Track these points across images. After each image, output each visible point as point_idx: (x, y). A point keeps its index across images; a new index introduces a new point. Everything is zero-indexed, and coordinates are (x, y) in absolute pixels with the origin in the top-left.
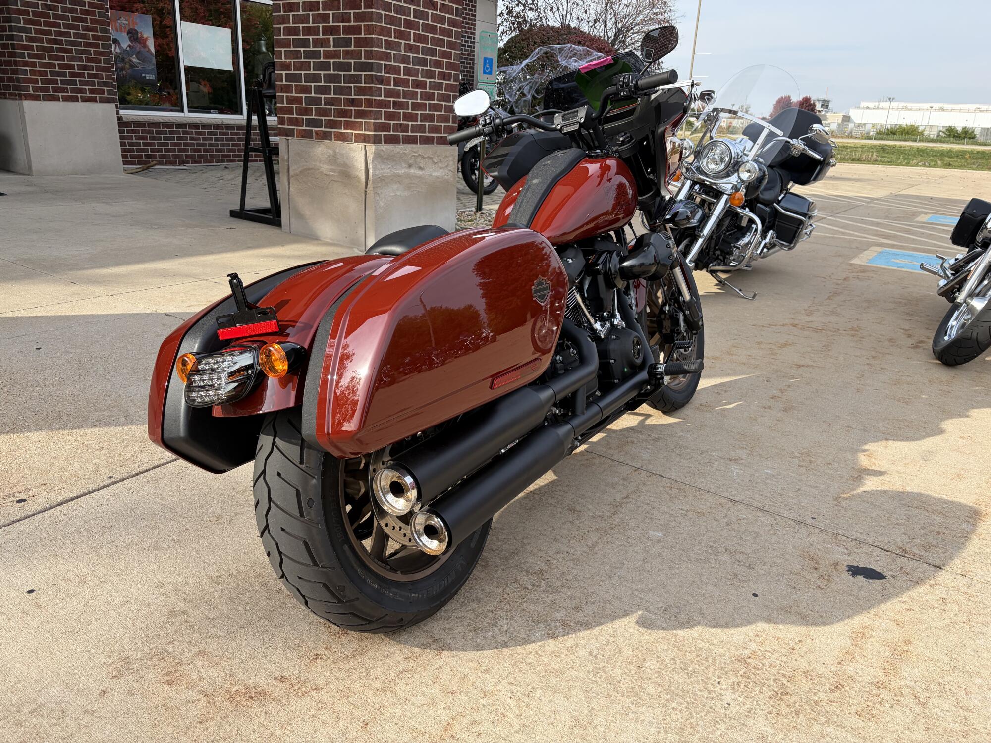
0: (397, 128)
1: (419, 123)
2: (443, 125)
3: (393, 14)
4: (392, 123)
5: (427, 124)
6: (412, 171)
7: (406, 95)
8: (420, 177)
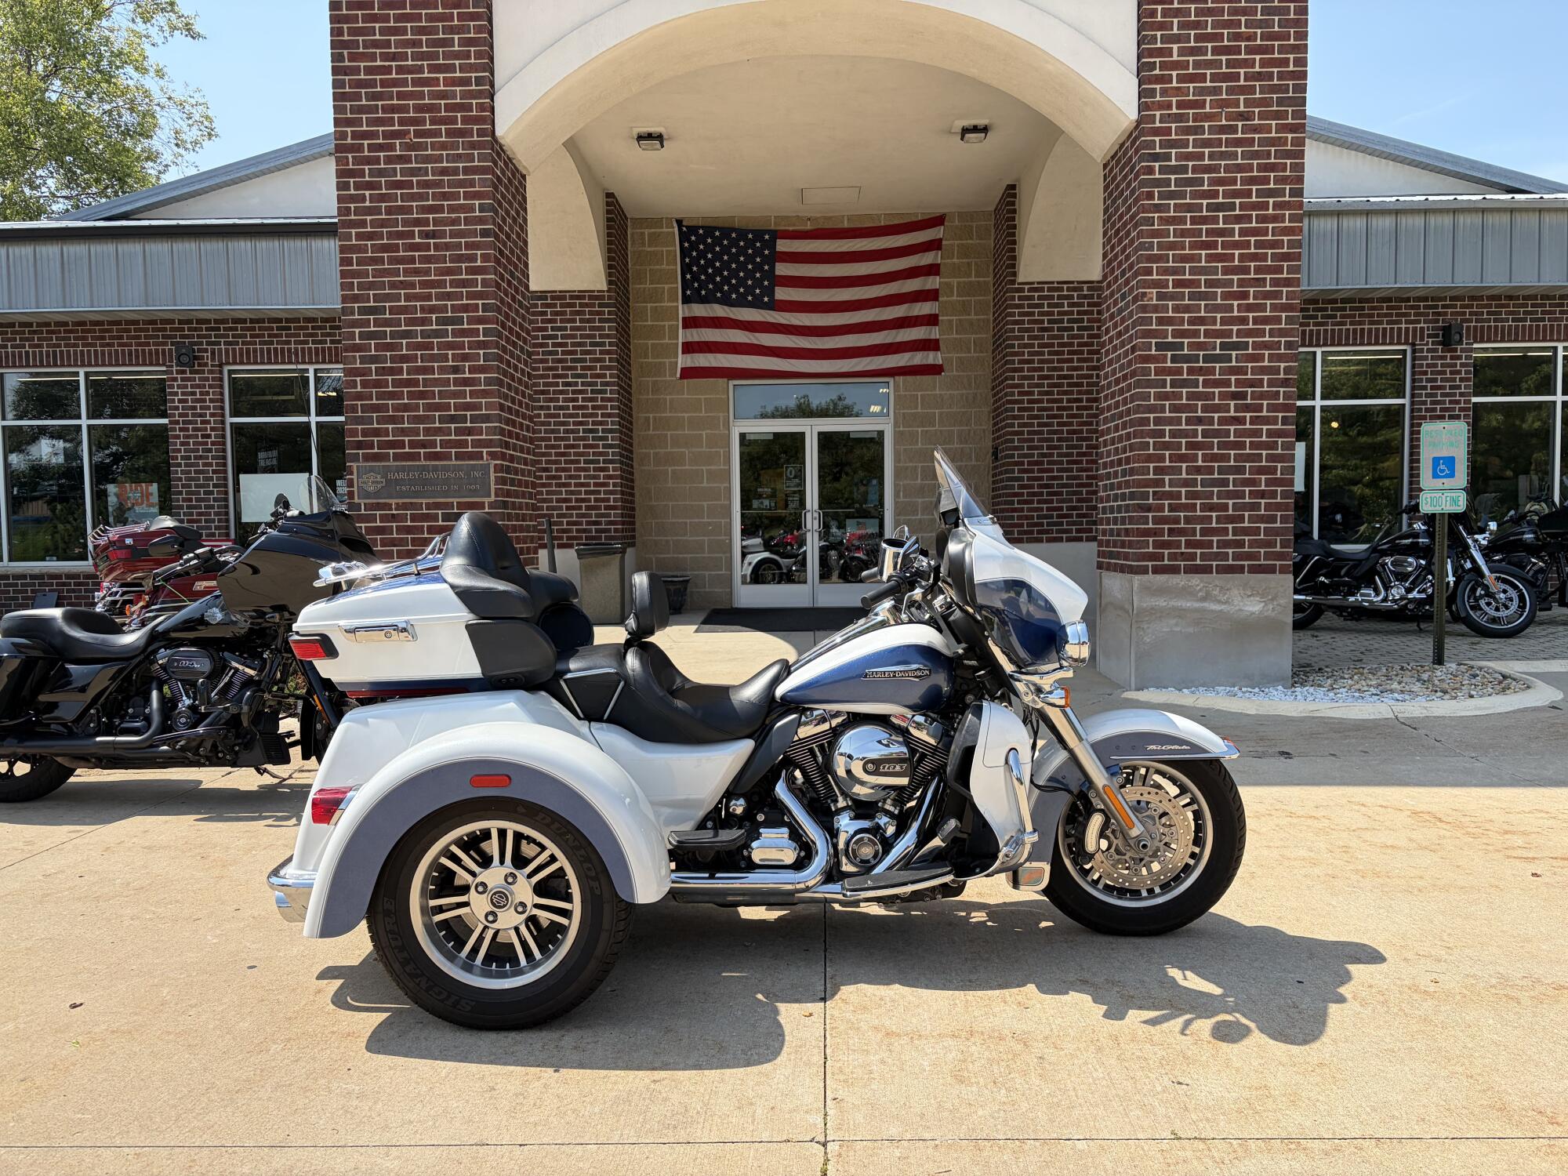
0: (1172, 557)
1: (1215, 550)
2: (1262, 551)
3: (1167, 439)
4: (1166, 552)
5: (1230, 551)
6: (1206, 605)
7: (1188, 520)
8: (1221, 611)
